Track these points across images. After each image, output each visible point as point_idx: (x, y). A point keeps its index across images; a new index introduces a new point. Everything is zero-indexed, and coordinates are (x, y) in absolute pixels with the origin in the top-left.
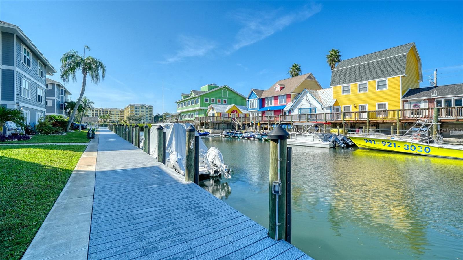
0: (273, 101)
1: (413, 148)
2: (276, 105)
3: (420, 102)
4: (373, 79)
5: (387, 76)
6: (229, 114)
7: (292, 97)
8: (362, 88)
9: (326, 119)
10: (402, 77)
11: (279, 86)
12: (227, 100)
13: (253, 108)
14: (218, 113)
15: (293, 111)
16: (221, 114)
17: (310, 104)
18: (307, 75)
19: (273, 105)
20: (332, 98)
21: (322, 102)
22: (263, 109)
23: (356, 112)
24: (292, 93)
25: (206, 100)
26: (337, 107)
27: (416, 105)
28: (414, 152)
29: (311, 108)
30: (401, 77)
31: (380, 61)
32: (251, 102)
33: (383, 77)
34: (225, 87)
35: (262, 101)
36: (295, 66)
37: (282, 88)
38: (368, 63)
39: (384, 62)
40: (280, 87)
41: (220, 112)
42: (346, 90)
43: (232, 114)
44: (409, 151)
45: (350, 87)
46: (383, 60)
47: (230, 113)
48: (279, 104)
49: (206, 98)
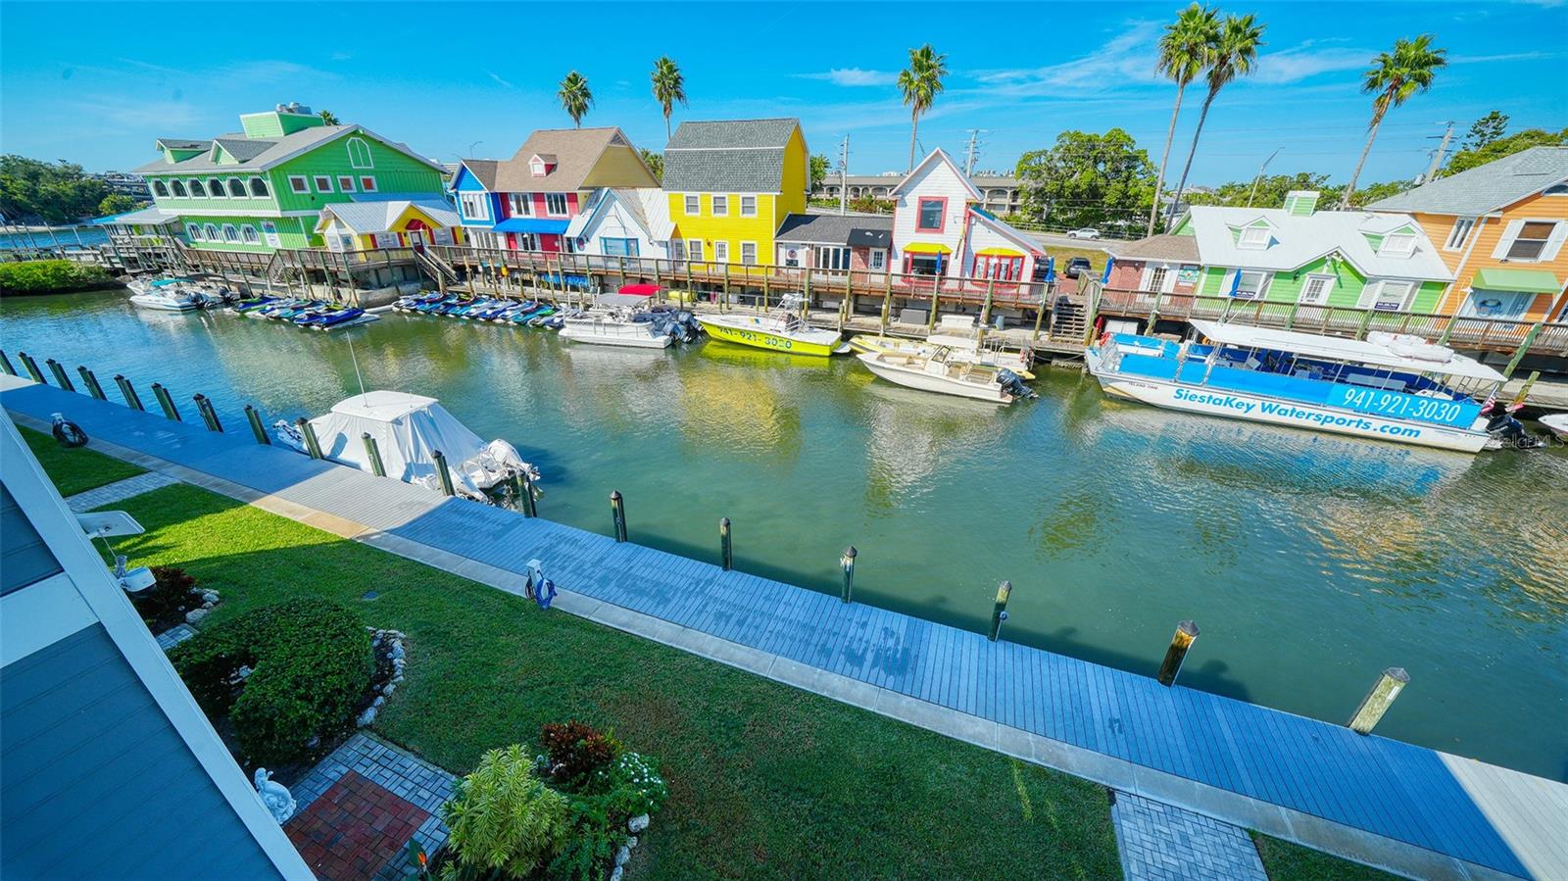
0: (531, 204)
1: (775, 342)
2: (543, 218)
3: (797, 247)
4: (735, 191)
5: (756, 191)
6: (399, 234)
7: (581, 199)
8: (719, 206)
9: (658, 272)
10: (777, 196)
11: (543, 163)
12: (373, 177)
13: (473, 219)
14: (362, 236)
15: (588, 240)
16: (372, 236)
17: (624, 228)
18: (611, 134)
19: (534, 217)
20: (668, 220)
21: (650, 225)
22: (507, 225)
23: (709, 263)
24: (580, 189)
25: (299, 184)
26: (677, 240)
27: (792, 252)
28: (775, 348)
29: (627, 239)
30: (774, 198)
31: (746, 151)
32: (466, 200)
33: (749, 191)
34: (355, 133)
35: (500, 202)
36: (574, 80)
37: (550, 168)
38: (727, 152)
39: (752, 156)
40: (546, 165)
41: (371, 232)
42: (692, 206)
43: (409, 232)
44: (770, 347)
45: (699, 200)
46: (750, 151)
47: (403, 230)
48: (550, 215)
49: (293, 177)
